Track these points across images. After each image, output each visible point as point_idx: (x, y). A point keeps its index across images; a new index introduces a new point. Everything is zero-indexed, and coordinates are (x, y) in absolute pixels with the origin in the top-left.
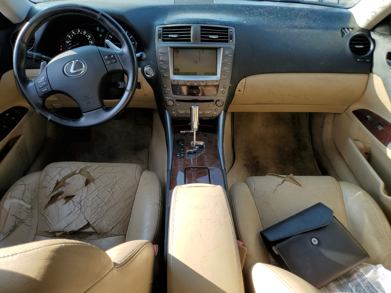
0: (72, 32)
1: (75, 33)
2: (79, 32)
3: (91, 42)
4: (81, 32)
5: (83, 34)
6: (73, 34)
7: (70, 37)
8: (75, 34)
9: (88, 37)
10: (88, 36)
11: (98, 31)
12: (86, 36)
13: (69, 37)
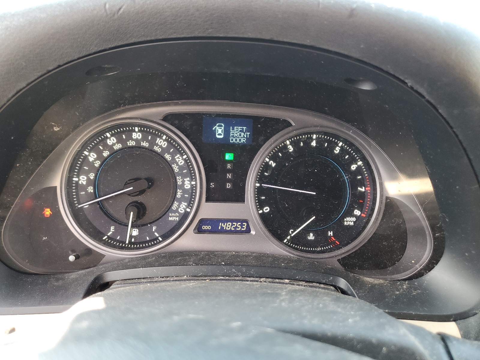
0: (107, 138)
1: (118, 142)
2: (137, 140)
3: (183, 182)
4: (144, 139)
5: (156, 148)
6: (110, 148)
7: (96, 160)
8: (118, 146)
9: (174, 161)
10: (173, 155)
11: (218, 137)
12: (168, 157)
13: (91, 159)
